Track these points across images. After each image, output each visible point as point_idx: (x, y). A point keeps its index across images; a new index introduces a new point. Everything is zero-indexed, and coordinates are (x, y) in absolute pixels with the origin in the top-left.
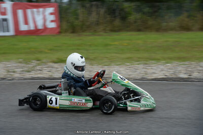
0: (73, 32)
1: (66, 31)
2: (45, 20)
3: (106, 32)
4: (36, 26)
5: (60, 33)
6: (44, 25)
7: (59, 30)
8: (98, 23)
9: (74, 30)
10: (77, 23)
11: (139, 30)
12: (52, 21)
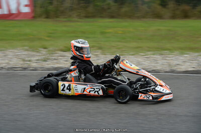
0: (47, 17)
1: (40, 16)
2: (19, 4)
3: (80, 18)
4: (9, 10)
5: (34, 17)
6: (18, 9)
7: (33, 15)
8: (72, 9)
9: (48, 15)
10: (51, 8)
11: (112, 17)
12: (26, 6)
